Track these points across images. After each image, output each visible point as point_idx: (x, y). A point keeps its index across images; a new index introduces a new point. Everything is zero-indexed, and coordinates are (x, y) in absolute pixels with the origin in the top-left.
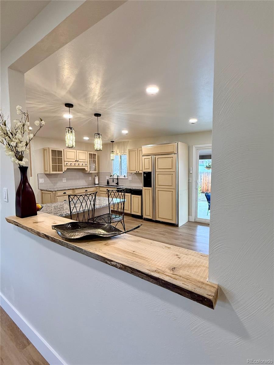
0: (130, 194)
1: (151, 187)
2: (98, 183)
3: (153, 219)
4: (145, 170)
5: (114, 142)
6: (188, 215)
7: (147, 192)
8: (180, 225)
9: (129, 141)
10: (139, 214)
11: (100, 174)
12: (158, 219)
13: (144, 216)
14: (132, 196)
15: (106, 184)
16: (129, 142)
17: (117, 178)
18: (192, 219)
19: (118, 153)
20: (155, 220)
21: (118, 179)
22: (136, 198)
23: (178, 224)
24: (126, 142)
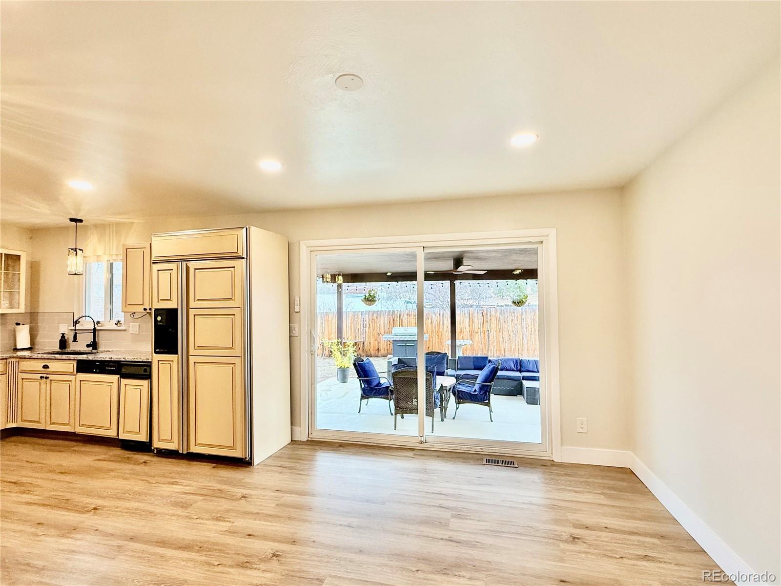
0: (117, 377)
1: (177, 353)
2: (29, 346)
3: (181, 452)
4: (161, 303)
5: (81, 221)
6: (291, 425)
7: (165, 369)
8: (256, 461)
9: (133, 223)
10: (143, 437)
11: (40, 318)
12: (194, 449)
13: (157, 444)
14: (124, 381)
15: (57, 348)
16: (135, 225)
17: (92, 328)
18: (302, 435)
19: (100, 254)
20: (185, 452)
21: (95, 330)
22: (135, 389)
23: (251, 458)
24: (125, 223)
